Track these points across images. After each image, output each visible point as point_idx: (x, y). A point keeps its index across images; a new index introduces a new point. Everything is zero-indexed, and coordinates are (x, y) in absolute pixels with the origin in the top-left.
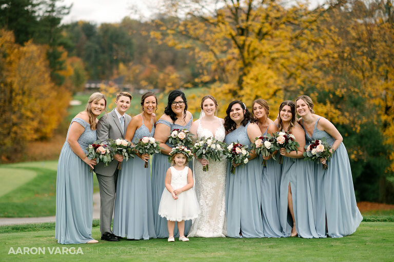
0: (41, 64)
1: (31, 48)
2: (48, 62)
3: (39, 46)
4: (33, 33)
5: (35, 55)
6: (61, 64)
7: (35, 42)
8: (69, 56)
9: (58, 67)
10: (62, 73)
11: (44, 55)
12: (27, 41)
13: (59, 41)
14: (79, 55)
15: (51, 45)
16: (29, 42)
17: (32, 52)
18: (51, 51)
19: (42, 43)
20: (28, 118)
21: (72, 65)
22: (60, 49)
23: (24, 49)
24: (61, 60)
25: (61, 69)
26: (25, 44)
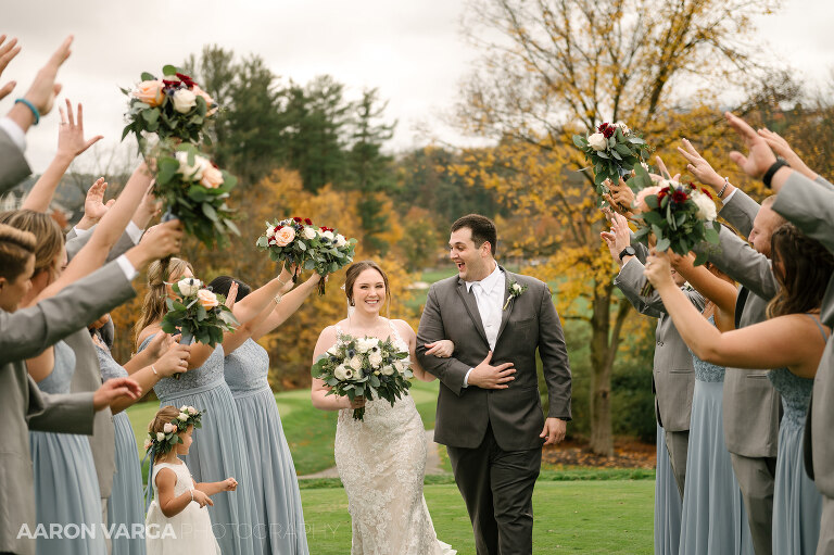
0: (346, 223)
1: (329, 198)
2: (359, 220)
3: (343, 194)
4: (333, 172)
5: (336, 208)
6: (381, 222)
7: (336, 188)
8: (400, 208)
9: (376, 227)
10: (383, 237)
11: (352, 208)
12: (322, 185)
13: (378, 184)
14: (424, 205)
15: (364, 191)
16: (327, 188)
17: (330, 205)
18: (364, 200)
19: (348, 189)
20: (326, 314)
21: (403, 222)
22: (381, 197)
23: (318, 200)
24: (380, 215)
25: (382, 230)
26: (320, 191)
